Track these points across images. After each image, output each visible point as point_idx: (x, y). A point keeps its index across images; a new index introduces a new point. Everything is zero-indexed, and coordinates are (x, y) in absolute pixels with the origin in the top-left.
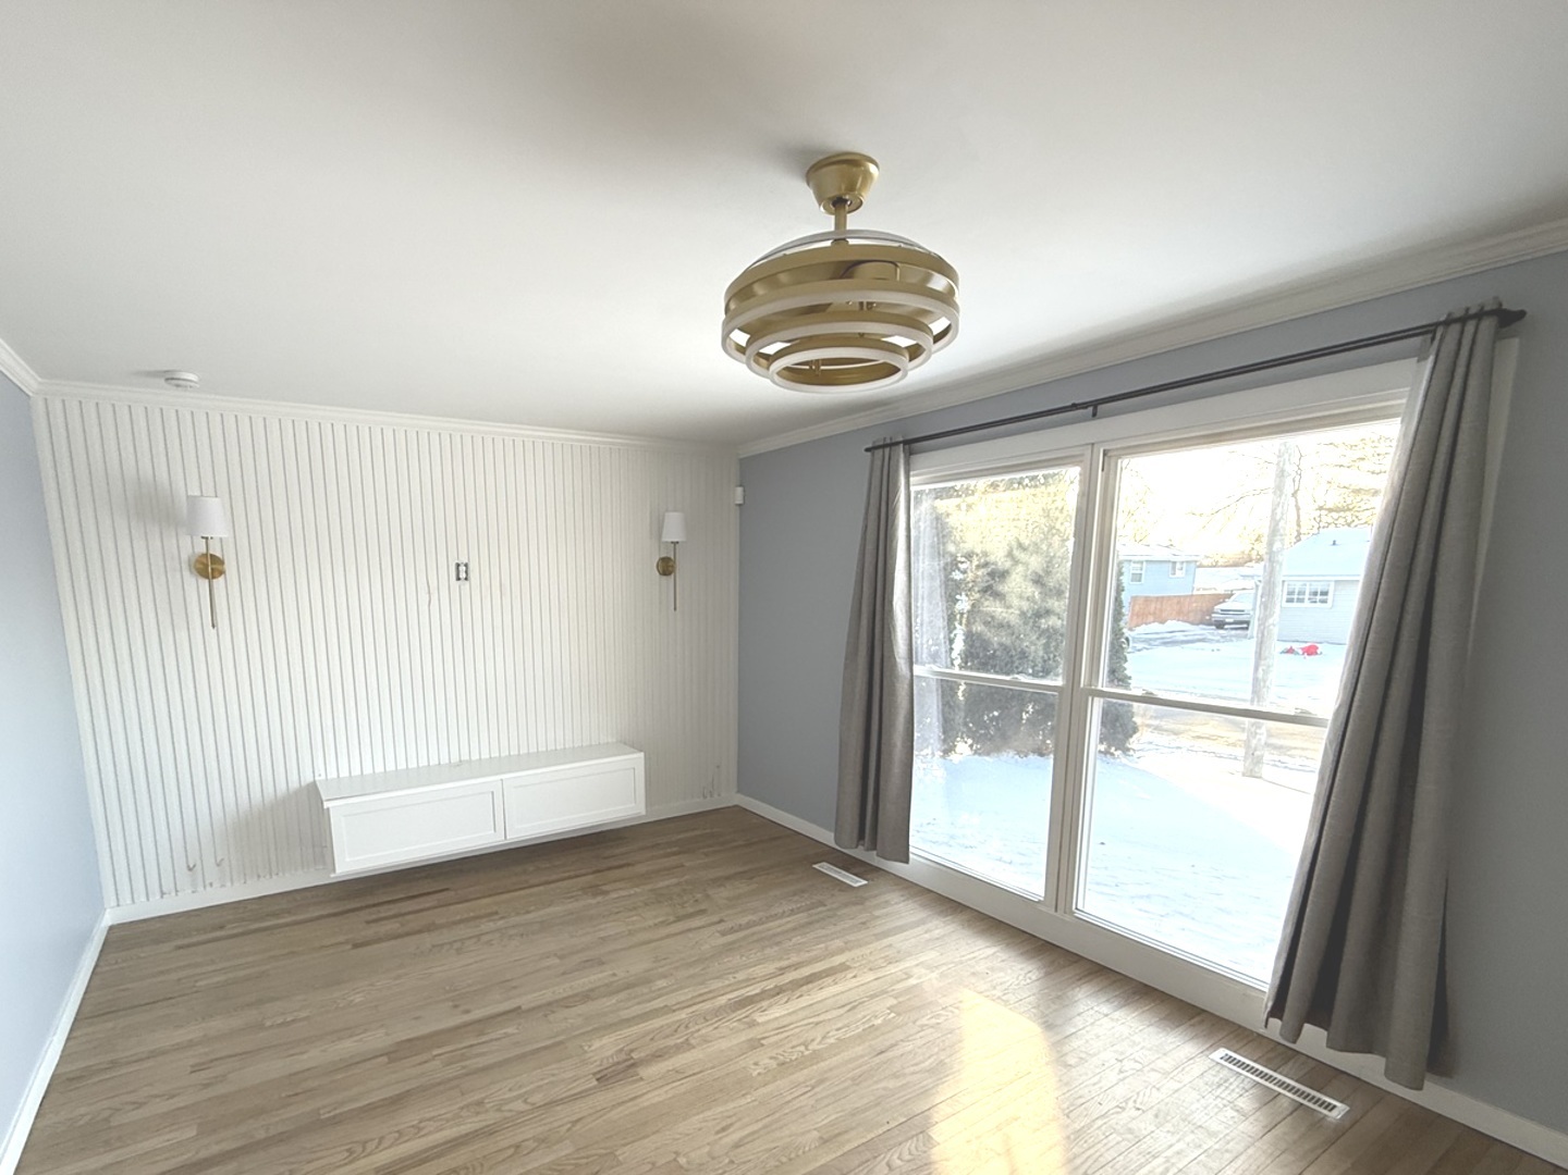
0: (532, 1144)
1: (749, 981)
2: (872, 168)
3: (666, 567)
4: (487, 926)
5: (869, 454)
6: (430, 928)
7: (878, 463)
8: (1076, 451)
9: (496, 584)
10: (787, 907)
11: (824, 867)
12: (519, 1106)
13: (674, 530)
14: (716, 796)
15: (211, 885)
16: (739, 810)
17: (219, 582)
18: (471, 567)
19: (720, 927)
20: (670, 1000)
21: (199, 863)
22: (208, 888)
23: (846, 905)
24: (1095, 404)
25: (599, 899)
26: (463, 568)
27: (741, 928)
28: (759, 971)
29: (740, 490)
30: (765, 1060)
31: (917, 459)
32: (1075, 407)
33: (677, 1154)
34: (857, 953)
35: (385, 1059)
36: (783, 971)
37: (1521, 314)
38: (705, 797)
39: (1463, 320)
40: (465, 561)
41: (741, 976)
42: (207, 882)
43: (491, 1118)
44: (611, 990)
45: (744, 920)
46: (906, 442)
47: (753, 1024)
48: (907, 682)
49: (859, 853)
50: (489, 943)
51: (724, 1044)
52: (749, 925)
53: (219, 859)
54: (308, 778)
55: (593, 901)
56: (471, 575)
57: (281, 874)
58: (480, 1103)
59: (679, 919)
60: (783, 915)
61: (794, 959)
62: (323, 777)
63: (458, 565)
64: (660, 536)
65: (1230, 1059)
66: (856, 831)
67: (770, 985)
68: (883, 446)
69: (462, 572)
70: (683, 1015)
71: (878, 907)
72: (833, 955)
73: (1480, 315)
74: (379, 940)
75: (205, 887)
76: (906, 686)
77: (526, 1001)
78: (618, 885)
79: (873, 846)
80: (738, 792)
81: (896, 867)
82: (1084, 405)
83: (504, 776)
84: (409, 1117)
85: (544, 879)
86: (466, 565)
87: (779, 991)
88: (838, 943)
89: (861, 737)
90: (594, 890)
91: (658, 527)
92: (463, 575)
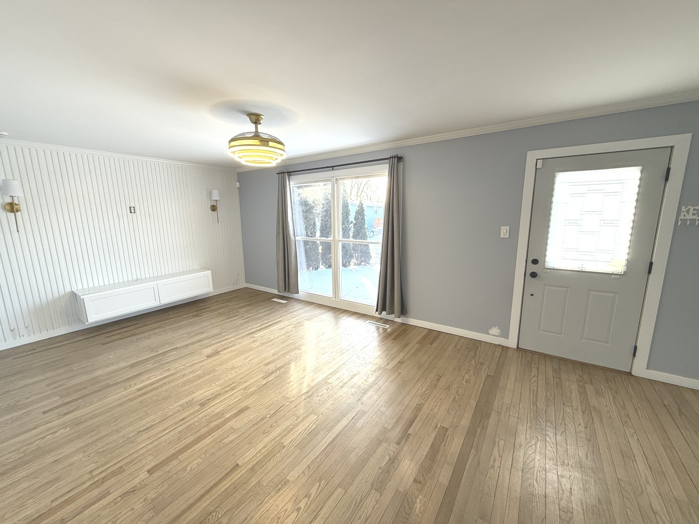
0: (189, 373)
1: (252, 329)
2: (262, 116)
3: (214, 208)
4: (157, 331)
5: (278, 175)
6: (134, 335)
7: (280, 178)
8: (329, 178)
9: (147, 213)
10: (263, 310)
11: (275, 300)
12: (183, 367)
13: (216, 196)
14: (238, 285)
15: (23, 336)
16: (246, 288)
17: (18, 214)
18: (136, 208)
19: (243, 318)
20: (227, 337)
21: (16, 328)
22: (22, 338)
23: (281, 308)
24: (333, 167)
25: (199, 318)
26: (132, 209)
27: (249, 317)
28: (255, 326)
29: (238, 183)
30: (257, 344)
31: (292, 177)
32: (327, 167)
33: (234, 365)
34: (283, 318)
35: (129, 368)
36: (262, 325)
37: (402, 157)
38: (234, 285)
39: (392, 158)
40: (134, 206)
41: (249, 328)
42: (21, 335)
43: (173, 371)
44: (208, 338)
45: (250, 316)
46: (288, 172)
47: (254, 337)
48: (294, 241)
49: (286, 294)
50: (160, 335)
51: (245, 343)
52: (251, 317)
53: (26, 325)
54: (68, 290)
55: (197, 318)
56: (136, 211)
57: (58, 328)
58: (169, 369)
59: (228, 319)
60: (262, 312)
61: (266, 322)
62: (76, 289)
63: (130, 207)
64: (211, 199)
65: (369, 322)
66: (284, 289)
67: (259, 328)
68: (282, 173)
69: (132, 210)
70: (232, 339)
71: (289, 307)
72: (277, 319)
73: (395, 157)
74: (114, 341)
75: (20, 337)
76: (294, 243)
77: (178, 346)
78: (206, 313)
79: (289, 291)
80: (246, 283)
81: (296, 296)
82: (330, 167)
83: (158, 282)
84: (143, 378)
85: (177, 316)
86: (134, 207)
87: (261, 329)
88: (279, 316)
89: (283, 259)
90: (197, 316)
91: (210, 195)
92: (133, 211)
